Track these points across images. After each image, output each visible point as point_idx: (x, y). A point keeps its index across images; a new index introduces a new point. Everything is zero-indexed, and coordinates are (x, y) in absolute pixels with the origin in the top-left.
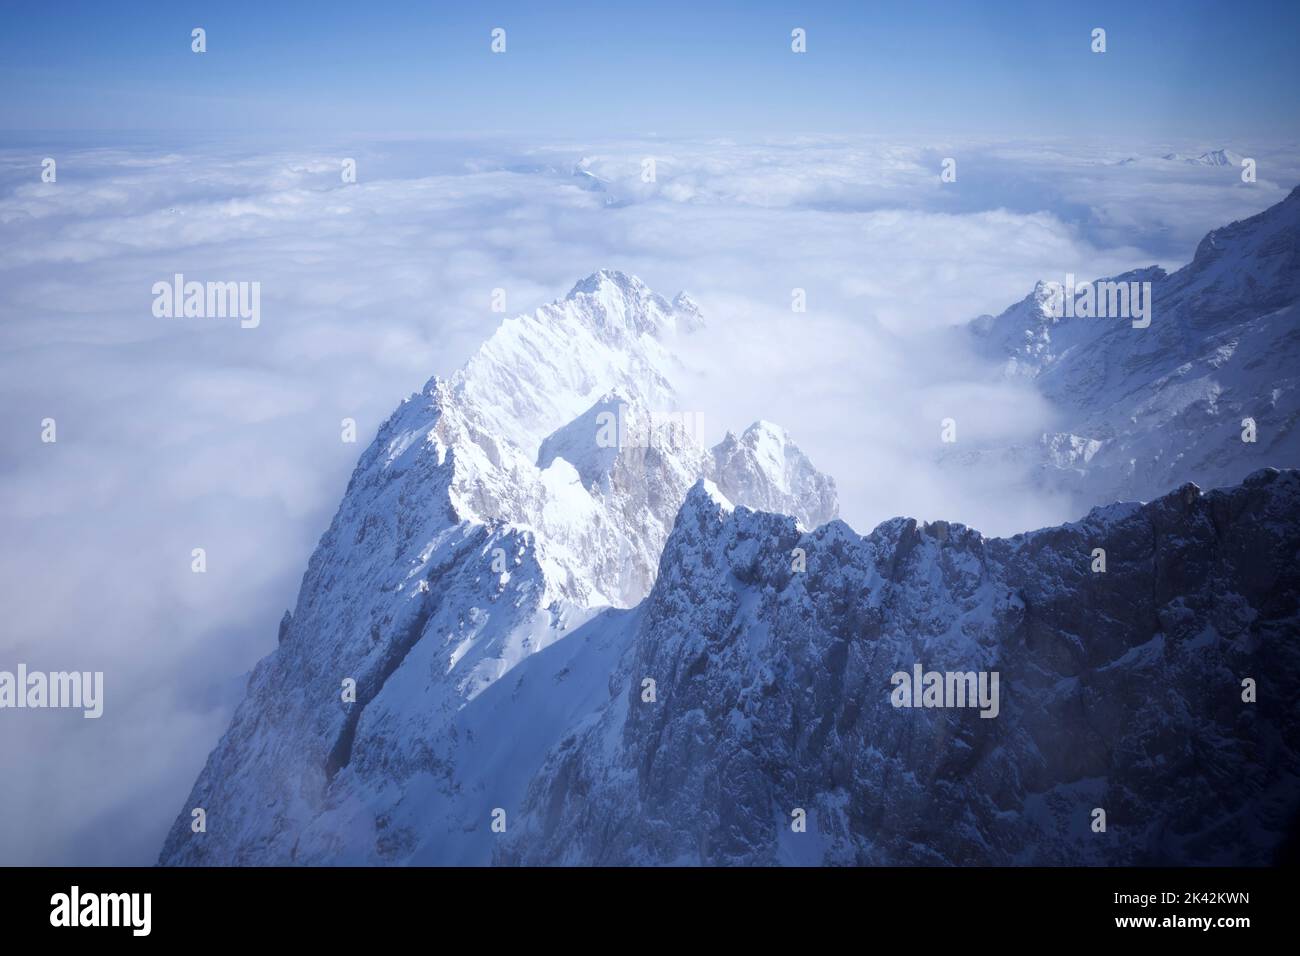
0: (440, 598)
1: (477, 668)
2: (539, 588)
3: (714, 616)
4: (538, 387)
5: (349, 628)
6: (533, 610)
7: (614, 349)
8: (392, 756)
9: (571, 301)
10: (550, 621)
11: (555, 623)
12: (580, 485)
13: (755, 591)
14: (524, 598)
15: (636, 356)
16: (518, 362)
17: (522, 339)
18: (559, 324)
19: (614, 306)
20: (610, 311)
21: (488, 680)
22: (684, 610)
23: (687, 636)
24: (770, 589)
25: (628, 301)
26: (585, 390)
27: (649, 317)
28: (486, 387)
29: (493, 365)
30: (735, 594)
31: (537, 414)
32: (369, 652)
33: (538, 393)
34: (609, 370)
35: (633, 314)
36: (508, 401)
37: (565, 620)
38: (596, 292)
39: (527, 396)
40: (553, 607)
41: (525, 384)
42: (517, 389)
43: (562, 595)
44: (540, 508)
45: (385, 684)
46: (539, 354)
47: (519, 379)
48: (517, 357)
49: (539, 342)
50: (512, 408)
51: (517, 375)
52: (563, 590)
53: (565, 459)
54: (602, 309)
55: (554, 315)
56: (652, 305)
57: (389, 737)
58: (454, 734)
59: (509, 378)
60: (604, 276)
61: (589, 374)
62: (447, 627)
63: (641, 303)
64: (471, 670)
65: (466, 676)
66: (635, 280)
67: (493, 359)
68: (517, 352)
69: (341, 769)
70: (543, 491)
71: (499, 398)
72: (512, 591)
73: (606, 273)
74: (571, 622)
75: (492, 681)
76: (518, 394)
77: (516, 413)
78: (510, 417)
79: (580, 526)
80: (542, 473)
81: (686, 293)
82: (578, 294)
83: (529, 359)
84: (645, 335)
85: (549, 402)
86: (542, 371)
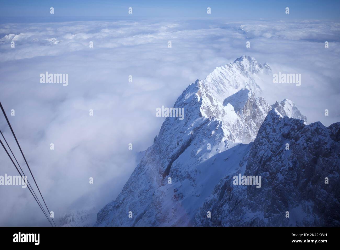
0: (195, 136)
1: (204, 155)
2: (222, 136)
3: (275, 146)
4: (224, 86)
5: (171, 141)
6: (220, 142)
7: (245, 77)
8: (180, 174)
9: (235, 63)
10: (224, 145)
11: (225, 146)
12: (234, 111)
13: (288, 141)
14: (218, 138)
15: (252, 79)
16: (219, 78)
17: (221, 72)
18: (231, 69)
19: (246, 65)
20: (245, 66)
21: (206, 158)
22: (266, 144)
23: (266, 151)
24: (293, 140)
25: (251, 64)
26: (237, 87)
27: (256, 69)
28: (210, 85)
29: (213, 79)
30: (282, 141)
31: (223, 93)
32: (176, 148)
33: (224, 87)
34: (244, 83)
35: (252, 68)
36: (216, 89)
37: (228, 145)
38: (242, 61)
39: (221, 88)
40: (225, 141)
41: (220, 84)
42: (218, 86)
43: (228, 139)
44: (223, 116)
45: (179, 156)
46: (225, 77)
47: (219, 83)
48: (219, 77)
49: (225, 74)
50: (217, 91)
51: (219, 82)
52: (228, 137)
53: (231, 104)
54: (243, 66)
55: (230, 67)
56: (257, 66)
57: (179, 169)
58: (196, 171)
59: (217, 83)
60: (244, 57)
61: (238, 83)
62: (197, 143)
63: (254, 65)
64: (202, 155)
65: (201, 157)
66: (253, 59)
67: (213, 77)
68: (219, 76)
69: (167, 176)
70: (224, 112)
71: (214, 88)
72: (215, 136)
73: (245, 56)
74: (230, 146)
75: (207, 159)
76: (218, 87)
77: (217, 92)
78: (216, 93)
79: (233, 123)
80: (224, 107)
81: (267, 63)
82: (237, 61)
83: (222, 78)
84: (254, 74)
85: (226, 90)
86: (225, 81)
